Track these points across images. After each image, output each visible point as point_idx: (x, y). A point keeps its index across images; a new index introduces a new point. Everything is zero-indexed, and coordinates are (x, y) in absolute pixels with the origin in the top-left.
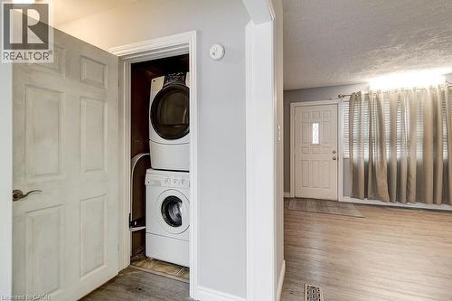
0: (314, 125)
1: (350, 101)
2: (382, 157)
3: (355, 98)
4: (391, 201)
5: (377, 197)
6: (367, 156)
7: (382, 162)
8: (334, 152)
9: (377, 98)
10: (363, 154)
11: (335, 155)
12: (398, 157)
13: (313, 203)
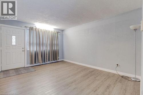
0: (13, 37)
1: (30, 30)
2: (40, 50)
3: (31, 29)
4: (42, 63)
5: (39, 62)
6: (35, 50)
7: (40, 51)
8: (23, 48)
9: (38, 31)
10: (34, 49)
11: (23, 49)
12: (44, 49)
13: (13, 71)
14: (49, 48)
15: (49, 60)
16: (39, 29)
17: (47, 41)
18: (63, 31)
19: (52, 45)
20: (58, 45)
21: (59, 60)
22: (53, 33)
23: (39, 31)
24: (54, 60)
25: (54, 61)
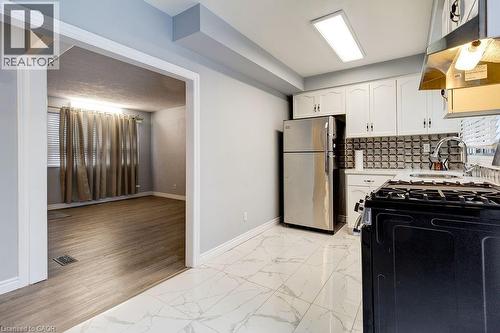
1: (61, 114)
12: (94, 164)
14: (108, 162)
15: (109, 195)
16: (79, 110)
17: (102, 143)
18: (150, 114)
19: (117, 152)
20: (134, 152)
21: (139, 195)
22: (121, 120)
23: (78, 116)
24: (123, 193)
25: (123, 197)
